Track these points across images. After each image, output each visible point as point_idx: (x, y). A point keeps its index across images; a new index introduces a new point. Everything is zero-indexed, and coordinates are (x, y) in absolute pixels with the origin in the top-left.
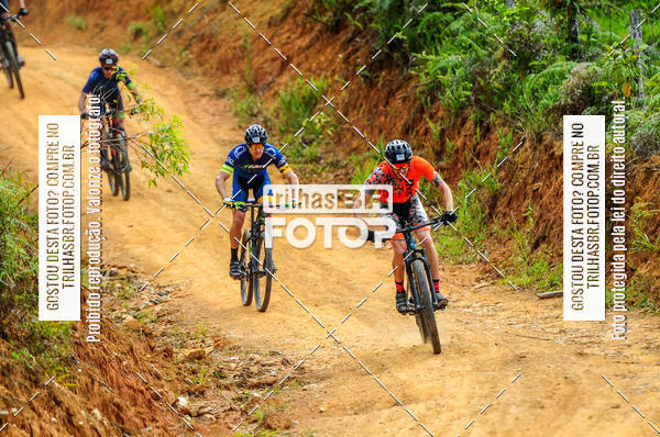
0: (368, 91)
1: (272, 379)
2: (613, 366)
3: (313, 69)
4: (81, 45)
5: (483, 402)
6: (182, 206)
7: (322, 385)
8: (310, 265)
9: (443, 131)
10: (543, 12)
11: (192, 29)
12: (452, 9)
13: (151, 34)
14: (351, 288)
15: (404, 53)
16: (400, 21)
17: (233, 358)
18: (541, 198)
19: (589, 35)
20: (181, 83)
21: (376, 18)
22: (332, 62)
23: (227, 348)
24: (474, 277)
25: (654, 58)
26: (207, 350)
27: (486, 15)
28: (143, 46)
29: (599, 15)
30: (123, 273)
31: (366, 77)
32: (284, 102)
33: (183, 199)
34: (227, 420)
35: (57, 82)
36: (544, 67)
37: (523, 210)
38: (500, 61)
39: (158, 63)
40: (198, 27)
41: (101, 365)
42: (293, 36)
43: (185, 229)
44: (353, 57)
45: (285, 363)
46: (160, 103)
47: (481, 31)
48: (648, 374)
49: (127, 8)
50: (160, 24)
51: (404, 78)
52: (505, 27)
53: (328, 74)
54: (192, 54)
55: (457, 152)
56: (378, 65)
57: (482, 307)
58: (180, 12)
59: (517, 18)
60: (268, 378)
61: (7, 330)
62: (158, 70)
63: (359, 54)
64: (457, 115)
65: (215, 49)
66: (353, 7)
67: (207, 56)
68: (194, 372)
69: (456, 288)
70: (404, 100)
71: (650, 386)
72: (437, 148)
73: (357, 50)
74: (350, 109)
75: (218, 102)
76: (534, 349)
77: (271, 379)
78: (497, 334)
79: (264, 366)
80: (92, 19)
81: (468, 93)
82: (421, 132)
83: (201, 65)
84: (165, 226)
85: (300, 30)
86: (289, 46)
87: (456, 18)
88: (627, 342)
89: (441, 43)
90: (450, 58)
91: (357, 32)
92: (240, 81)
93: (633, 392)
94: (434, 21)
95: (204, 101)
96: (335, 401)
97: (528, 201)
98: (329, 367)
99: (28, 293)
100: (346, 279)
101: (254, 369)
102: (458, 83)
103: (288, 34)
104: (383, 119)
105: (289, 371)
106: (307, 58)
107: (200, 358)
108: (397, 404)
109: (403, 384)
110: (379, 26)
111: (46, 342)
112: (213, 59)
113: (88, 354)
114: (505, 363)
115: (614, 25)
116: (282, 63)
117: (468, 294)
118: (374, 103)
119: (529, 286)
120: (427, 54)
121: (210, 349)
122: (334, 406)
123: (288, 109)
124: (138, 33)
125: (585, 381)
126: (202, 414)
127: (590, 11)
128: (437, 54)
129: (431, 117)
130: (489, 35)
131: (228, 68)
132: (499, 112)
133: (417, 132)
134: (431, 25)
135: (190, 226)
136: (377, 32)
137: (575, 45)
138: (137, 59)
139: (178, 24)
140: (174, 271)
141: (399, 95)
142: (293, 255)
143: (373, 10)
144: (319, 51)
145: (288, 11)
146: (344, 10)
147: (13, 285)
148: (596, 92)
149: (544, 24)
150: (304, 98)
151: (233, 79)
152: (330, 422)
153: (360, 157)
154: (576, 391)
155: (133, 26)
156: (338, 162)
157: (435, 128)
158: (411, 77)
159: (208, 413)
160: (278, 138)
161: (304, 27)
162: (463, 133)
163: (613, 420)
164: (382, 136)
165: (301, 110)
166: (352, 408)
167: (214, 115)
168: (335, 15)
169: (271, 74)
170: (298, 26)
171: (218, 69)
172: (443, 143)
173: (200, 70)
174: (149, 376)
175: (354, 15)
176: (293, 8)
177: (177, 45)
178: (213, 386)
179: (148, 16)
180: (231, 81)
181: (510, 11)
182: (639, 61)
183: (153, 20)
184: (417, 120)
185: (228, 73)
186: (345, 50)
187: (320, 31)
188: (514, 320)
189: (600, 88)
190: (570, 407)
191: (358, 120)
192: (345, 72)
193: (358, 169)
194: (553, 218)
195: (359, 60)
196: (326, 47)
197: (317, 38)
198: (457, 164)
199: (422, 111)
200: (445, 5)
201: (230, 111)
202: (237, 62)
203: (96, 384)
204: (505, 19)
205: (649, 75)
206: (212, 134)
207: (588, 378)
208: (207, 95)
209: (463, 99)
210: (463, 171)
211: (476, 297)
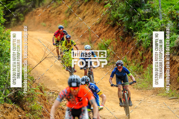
0: (122, 43)
3: (107, 37)
4: (45, 30)
8: (107, 90)
9: (143, 54)
10: (170, 21)
11: (75, 26)
12: (145, 21)
15: (132, 33)
16: (131, 24)
21: (124, 23)
22: (112, 35)
24: (151, 93)
27: (154, 22)
30: (56, 92)
31: (122, 39)
32: (99, 46)
40: (76, 25)
42: (102, 28)
44: (118, 34)
47: (153, 26)
49: (57, 21)
50: (66, 25)
51: (132, 39)
52: (160, 26)
53: (112, 38)
54: (75, 33)
55: (146, 59)
56: (125, 36)
57: (153, 102)
58: (71, 21)
59: (163, 23)
61: (24, 108)
63: (120, 33)
64: (146, 50)
65: (81, 32)
66: (118, 20)
67: (79, 33)
69: (146, 96)
72: (141, 58)
73: (119, 32)
74: (117, 48)
75: (82, 46)
76: (167, 113)
78: (157, 109)
80: (48, 23)
81: (149, 43)
82: (137, 54)
83: (77, 36)
85: (104, 26)
86: (101, 31)
87: (146, 23)
89: (142, 30)
90: (144, 34)
91: (119, 27)
92: (88, 40)
94: (140, 24)
99: (30, 98)
102: (147, 41)
103: (100, 28)
104: (126, 50)
106: (106, 34)
110: (125, 25)
111: (35, 111)
113: (46, 115)
114: (160, 117)
116: (99, 35)
117: (149, 98)
118: (124, 46)
119: (166, 96)
120: (138, 33)
128: (141, 33)
129: (139, 50)
130: (155, 27)
131: (84, 37)
133: (136, 54)
136: (125, 27)
139: (71, 25)
141: (131, 44)
142: (102, 88)
143: (124, 21)
144: (109, 32)
145: (100, 21)
146: (116, 21)
147: (26, 96)
149: (170, 25)
150: (105, 45)
151: (86, 40)
156: (114, 62)
157: (140, 53)
158: (134, 39)
161: (105, 26)
162: (148, 54)
164: (126, 55)
168: (113, 22)
169: (96, 38)
170: (103, 25)
171: (81, 37)
172: (143, 57)
173: (77, 37)
175: (118, 22)
176: (102, 20)
177: (71, 30)
179: (63, 22)
180: (85, 40)
181: (161, 21)
183: (64, 24)
184: (136, 51)
185: (84, 38)
186: (116, 32)
187: (109, 27)
188: (162, 105)
191: (120, 51)
192: (116, 38)
194: (172, 77)
195: (120, 35)
196: (111, 31)
197: (108, 29)
198: (146, 63)
199: (137, 48)
200: (143, 19)
202: (87, 35)
204: (159, 23)
208: (79, 44)
209: (148, 45)
210: (148, 65)
211: (152, 99)
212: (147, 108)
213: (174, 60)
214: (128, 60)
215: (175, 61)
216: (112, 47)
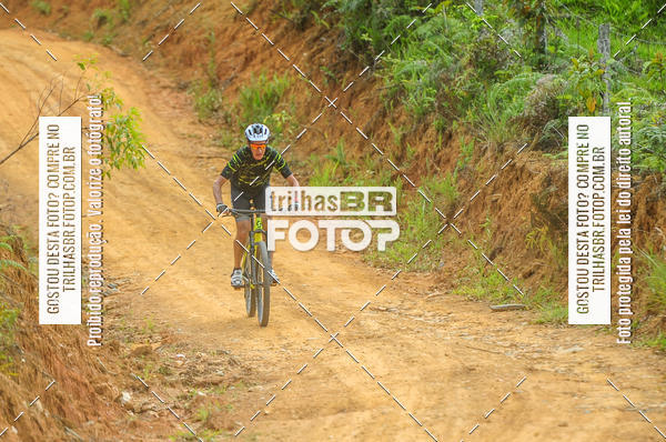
0: (331, 92)
1: (219, 378)
2: (563, 383)
3: (277, 66)
4: (44, 29)
5: (429, 412)
6: (137, 198)
7: (268, 387)
9: (404, 136)
10: (512, 20)
11: (157, 19)
12: (419, 13)
13: (115, 22)
14: (303, 290)
15: (370, 55)
16: (367, 22)
17: (179, 355)
18: (500, 209)
19: (556, 46)
20: (143, 74)
21: (343, 18)
22: (296, 60)
23: (175, 344)
24: (428, 285)
25: (620, 73)
26: (154, 346)
27: (453, 21)
28: (107, 34)
29: (568, 27)
31: (330, 78)
32: (245, 98)
33: (138, 191)
34: (171, 418)
35: (18, 66)
36: (510, 77)
37: (481, 220)
38: (465, 68)
39: (120, 51)
40: (162, 17)
41: (46, 355)
42: (258, 32)
43: (139, 222)
44: (317, 56)
45: (232, 363)
46: (119, 92)
47: (447, 37)
48: (597, 393)
50: (124, 12)
51: (368, 81)
52: (473, 35)
53: (292, 72)
54: (155, 44)
55: (417, 158)
56: (342, 65)
57: (434, 316)
58: (146, 1)
59: (486, 26)
60: (213, 377)
62: (121, 59)
63: (324, 53)
64: (419, 122)
65: (179, 41)
66: (320, 7)
67: (170, 47)
68: (139, 368)
69: (409, 295)
70: (367, 102)
71: (599, 405)
72: (398, 153)
73: (322, 50)
74: (312, 109)
75: (179, 95)
76: (484, 362)
77: (216, 379)
78: (448, 345)
79: (209, 364)
80: (56, 3)
81: (432, 99)
82: (383, 135)
83: (164, 56)
84: (119, 218)
85: (265, 27)
86: (254, 42)
87: (423, 22)
88: (579, 360)
89: (406, 47)
90: (415, 62)
91: (324, 32)
92: (203, 75)
93: (582, 411)
94: (402, 24)
95: (165, 93)
96: (280, 404)
97: (487, 212)
98: (276, 369)
100: (299, 282)
101: (201, 367)
102: (422, 89)
103: (253, 30)
105: (236, 372)
106: (271, 55)
107: (146, 353)
108: (342, 411)
109: (349, 390)
110: (345, 27)
112: (177, 51)
113: (33, 344)
114: (454, 375)
115: (583, 38)
116: (246, 59)
117: (420, 302)
119: (483, 297)
120: (392, 57)
121: (157, 345)
122: (280, 409)
123: (250, 106)
124: (102, 20)
125: (533, 397)
126: (145, 411)
127: (559, 22)
128: (402, 57)
129: (393, 122)
130: (456, 41)
131: (190, 59)
132: (462, 120)
133: (379, 135)
134: (399, 28)
135: (145, 220)
136: (343, 33)
137: (542, 56)
138: (100, 47)
139: (143, 13)
140: (125, 264)
141: (362, 97)
143: (341, 10)
145: (255, 6)
146: (311, 8)
148: (561, 105)
149: (512, 34)
150: (266, 95)
151: (196, 72)
152: (276, 426)
153: (320, 158)
154: (524, 407)
155: (97, 13)
156: (297, 161)
157: (397, 133)
158: (375, 80)
159: (151, 409)
160: (237, 134)
161: (270, 24)
162: (424, 139)
163: (560, 438)
164: (342, 138)
165: (262, 107)
166: (297, 413)
167: (174, 108)
168: (302, 13)
169: (234, 69)
170: (263, 22)
171: (181, 61)
172: (404, 149)
173: (162, 61)
174: (93, 369)
175: (321, 14)
176: (260, 3)
177: (141, 34)
178: (158, 382)
179: (113, 4)
180: (193, 74)
181: (478, 18)
182: (606, 76)
183: (118, 8)
184: (379, 123)
185: (191, 65)
186: (310, 49)
187: (286, 28)
188: (465, 332)
189: (565, 101)
190: (517, 422)
191: (320, 120)
192: (309, 71)
193: (316, 170)
194: (510, 230)
195: (324, 60)
196: (291, 45)
197: (283, 35)
198: (416, 171)
199: (385, 115)
200: (413, 8)
201: (190, 105)
202: (201, 56)
203: (39, 375)
204: (473, 26)
205: (615, 90)
206: (171, 127)
207: (537, 394)
208: (169, 87)
209: (427, 105)
210: (422, 178)
211: (429, 306)
212: (409, 338)
213: (519, 165)
214: (350, 155)
215: (522, 169)
216: (293, 103)
